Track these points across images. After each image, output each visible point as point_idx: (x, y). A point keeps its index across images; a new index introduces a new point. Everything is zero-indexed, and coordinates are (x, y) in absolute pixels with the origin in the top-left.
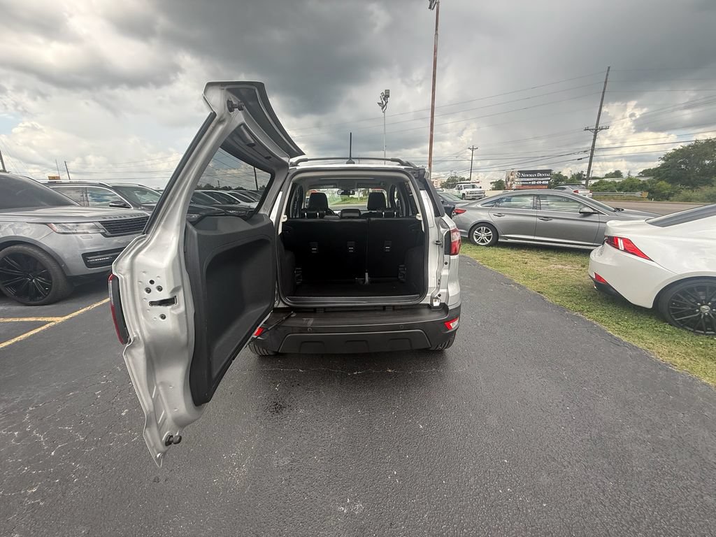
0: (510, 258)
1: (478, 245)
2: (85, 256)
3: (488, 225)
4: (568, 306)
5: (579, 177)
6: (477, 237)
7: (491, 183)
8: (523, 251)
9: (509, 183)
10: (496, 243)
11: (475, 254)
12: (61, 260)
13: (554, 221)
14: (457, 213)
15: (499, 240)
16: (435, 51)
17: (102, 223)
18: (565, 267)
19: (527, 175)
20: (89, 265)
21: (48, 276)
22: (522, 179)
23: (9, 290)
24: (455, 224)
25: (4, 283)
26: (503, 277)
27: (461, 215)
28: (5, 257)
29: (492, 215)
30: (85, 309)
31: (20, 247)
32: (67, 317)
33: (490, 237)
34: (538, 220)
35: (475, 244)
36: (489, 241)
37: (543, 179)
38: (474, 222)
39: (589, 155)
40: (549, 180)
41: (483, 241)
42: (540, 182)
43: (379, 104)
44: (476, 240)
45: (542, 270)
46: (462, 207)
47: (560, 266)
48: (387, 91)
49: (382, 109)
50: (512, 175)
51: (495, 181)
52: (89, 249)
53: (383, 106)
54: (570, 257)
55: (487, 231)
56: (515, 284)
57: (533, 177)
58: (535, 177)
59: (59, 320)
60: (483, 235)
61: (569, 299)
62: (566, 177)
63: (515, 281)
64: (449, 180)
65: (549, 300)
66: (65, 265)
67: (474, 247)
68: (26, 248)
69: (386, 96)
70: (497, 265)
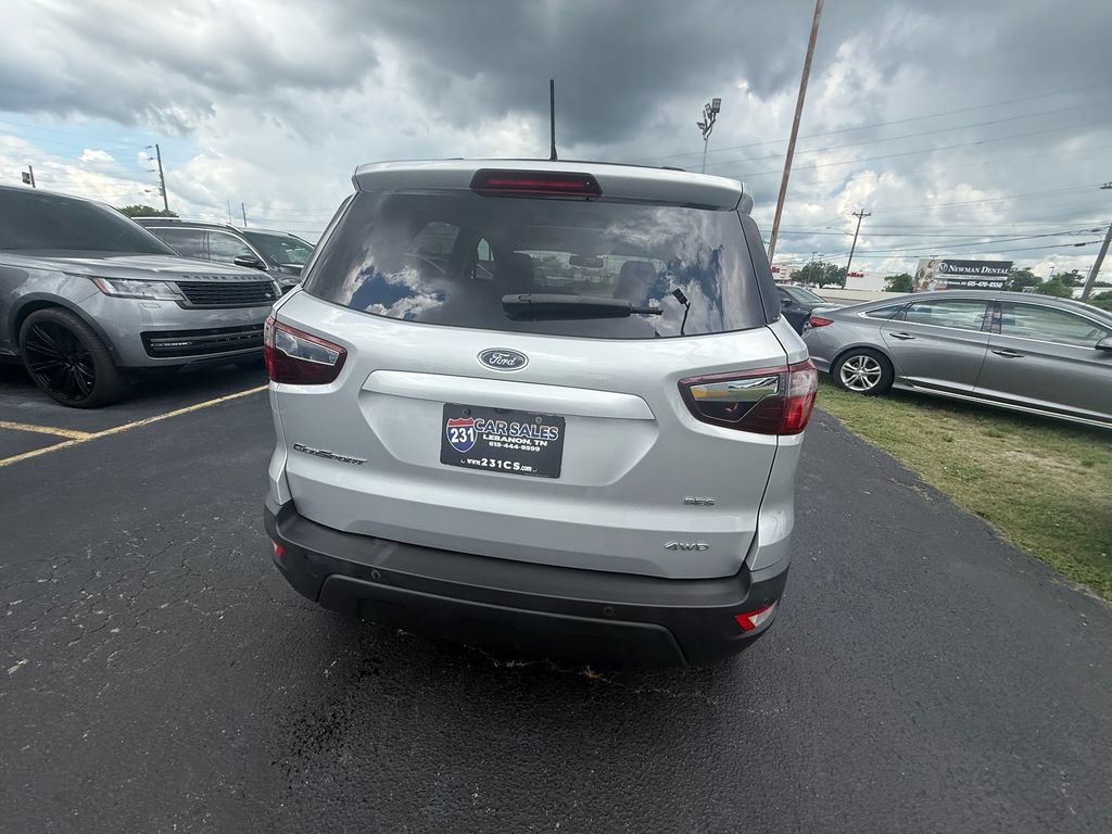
0: (913, 424)
1: (848, 390)
2: (147, 336)
3: (875, 354)
4: (1057, 563)
5: (1069, 280)
6: (848, 375)
7: (887, 279)
8: (945, 412)
9: (922, 281)
10: (885, 390)
11: (840, 408)
12: (109, 339)
13: (1027, 360)
14: (814, 325)
15: (894, 386)
16: (818, 11)
17: (180, 284)
18: (1042, 462)
19: (961, 269)
20: (151, 351)
21: (89, 364)
22: (949, 276)
23: (40, 377)
24: (805, 346)
25: (34, 367)
26: (897, 466)
27: (822, 329)
28: (33, 325)
29: (887, 334)
30: (134, 424)
31: (52, 311)
32: (98, 435)
33: (876, 376)
34: (990, 354)
35: (841, 386)
36: (872, 385)
37: (993, 278)
38: (845, 344)
39: (1104, 238)
40: (1004, 282)
41: (858, 383)
42: (985, 284)
43: (700, 124)
44: (844, 380)
45: (987, 461)
46: (825, 314)
47: (1029, 458)
48: (717, 102)
49: (704, 133)
50: (929, 267)
51: (894, 275)
52: (158, 326)
53: (706, 128)
54: (1055, 440)
55: (870, 365)
56: (924, 486)
57: (972, 274)
58: (978, 274)
59: (85, 437)
60: (861, 373)
61: (1057, 543)
62: (1040, 279)
63: (924, 478)
64: (806, 269)
65: (1006, 538)
66: (114, 348)
67: (837, 393)
68: (59, 314)
69: (714, 110)
70: (883, 437)
